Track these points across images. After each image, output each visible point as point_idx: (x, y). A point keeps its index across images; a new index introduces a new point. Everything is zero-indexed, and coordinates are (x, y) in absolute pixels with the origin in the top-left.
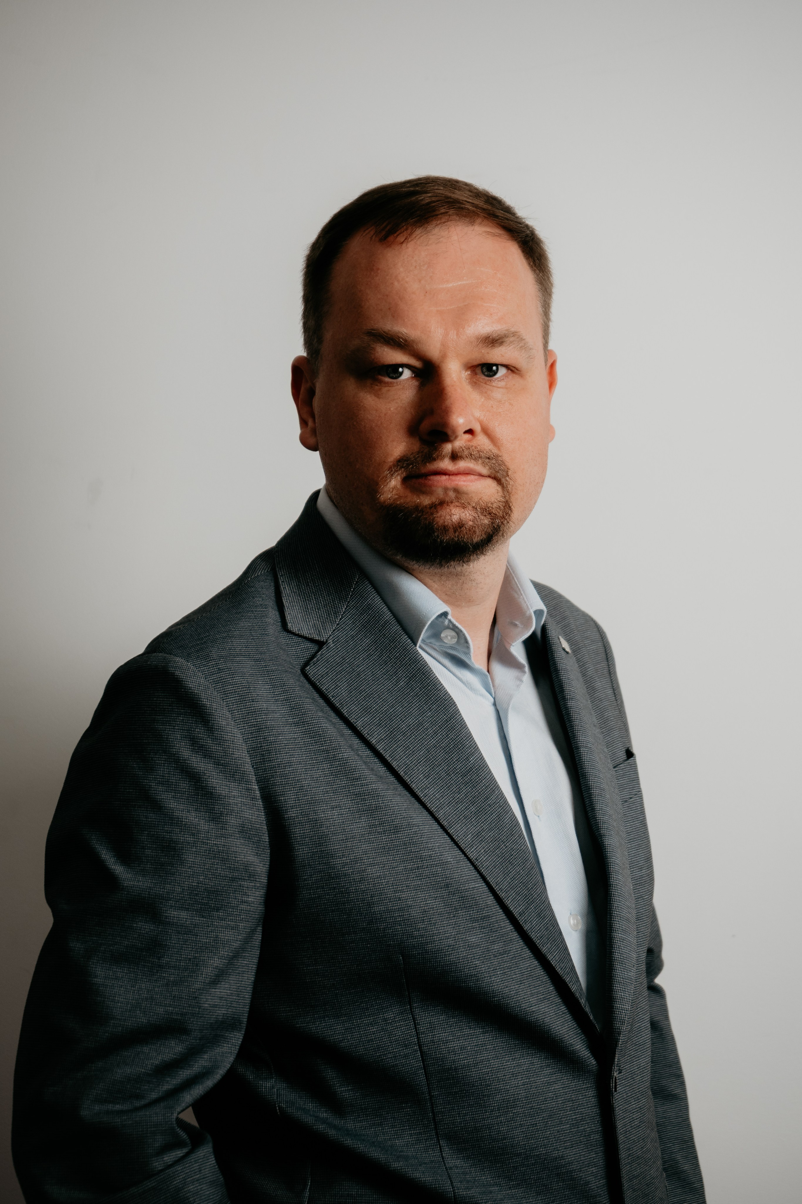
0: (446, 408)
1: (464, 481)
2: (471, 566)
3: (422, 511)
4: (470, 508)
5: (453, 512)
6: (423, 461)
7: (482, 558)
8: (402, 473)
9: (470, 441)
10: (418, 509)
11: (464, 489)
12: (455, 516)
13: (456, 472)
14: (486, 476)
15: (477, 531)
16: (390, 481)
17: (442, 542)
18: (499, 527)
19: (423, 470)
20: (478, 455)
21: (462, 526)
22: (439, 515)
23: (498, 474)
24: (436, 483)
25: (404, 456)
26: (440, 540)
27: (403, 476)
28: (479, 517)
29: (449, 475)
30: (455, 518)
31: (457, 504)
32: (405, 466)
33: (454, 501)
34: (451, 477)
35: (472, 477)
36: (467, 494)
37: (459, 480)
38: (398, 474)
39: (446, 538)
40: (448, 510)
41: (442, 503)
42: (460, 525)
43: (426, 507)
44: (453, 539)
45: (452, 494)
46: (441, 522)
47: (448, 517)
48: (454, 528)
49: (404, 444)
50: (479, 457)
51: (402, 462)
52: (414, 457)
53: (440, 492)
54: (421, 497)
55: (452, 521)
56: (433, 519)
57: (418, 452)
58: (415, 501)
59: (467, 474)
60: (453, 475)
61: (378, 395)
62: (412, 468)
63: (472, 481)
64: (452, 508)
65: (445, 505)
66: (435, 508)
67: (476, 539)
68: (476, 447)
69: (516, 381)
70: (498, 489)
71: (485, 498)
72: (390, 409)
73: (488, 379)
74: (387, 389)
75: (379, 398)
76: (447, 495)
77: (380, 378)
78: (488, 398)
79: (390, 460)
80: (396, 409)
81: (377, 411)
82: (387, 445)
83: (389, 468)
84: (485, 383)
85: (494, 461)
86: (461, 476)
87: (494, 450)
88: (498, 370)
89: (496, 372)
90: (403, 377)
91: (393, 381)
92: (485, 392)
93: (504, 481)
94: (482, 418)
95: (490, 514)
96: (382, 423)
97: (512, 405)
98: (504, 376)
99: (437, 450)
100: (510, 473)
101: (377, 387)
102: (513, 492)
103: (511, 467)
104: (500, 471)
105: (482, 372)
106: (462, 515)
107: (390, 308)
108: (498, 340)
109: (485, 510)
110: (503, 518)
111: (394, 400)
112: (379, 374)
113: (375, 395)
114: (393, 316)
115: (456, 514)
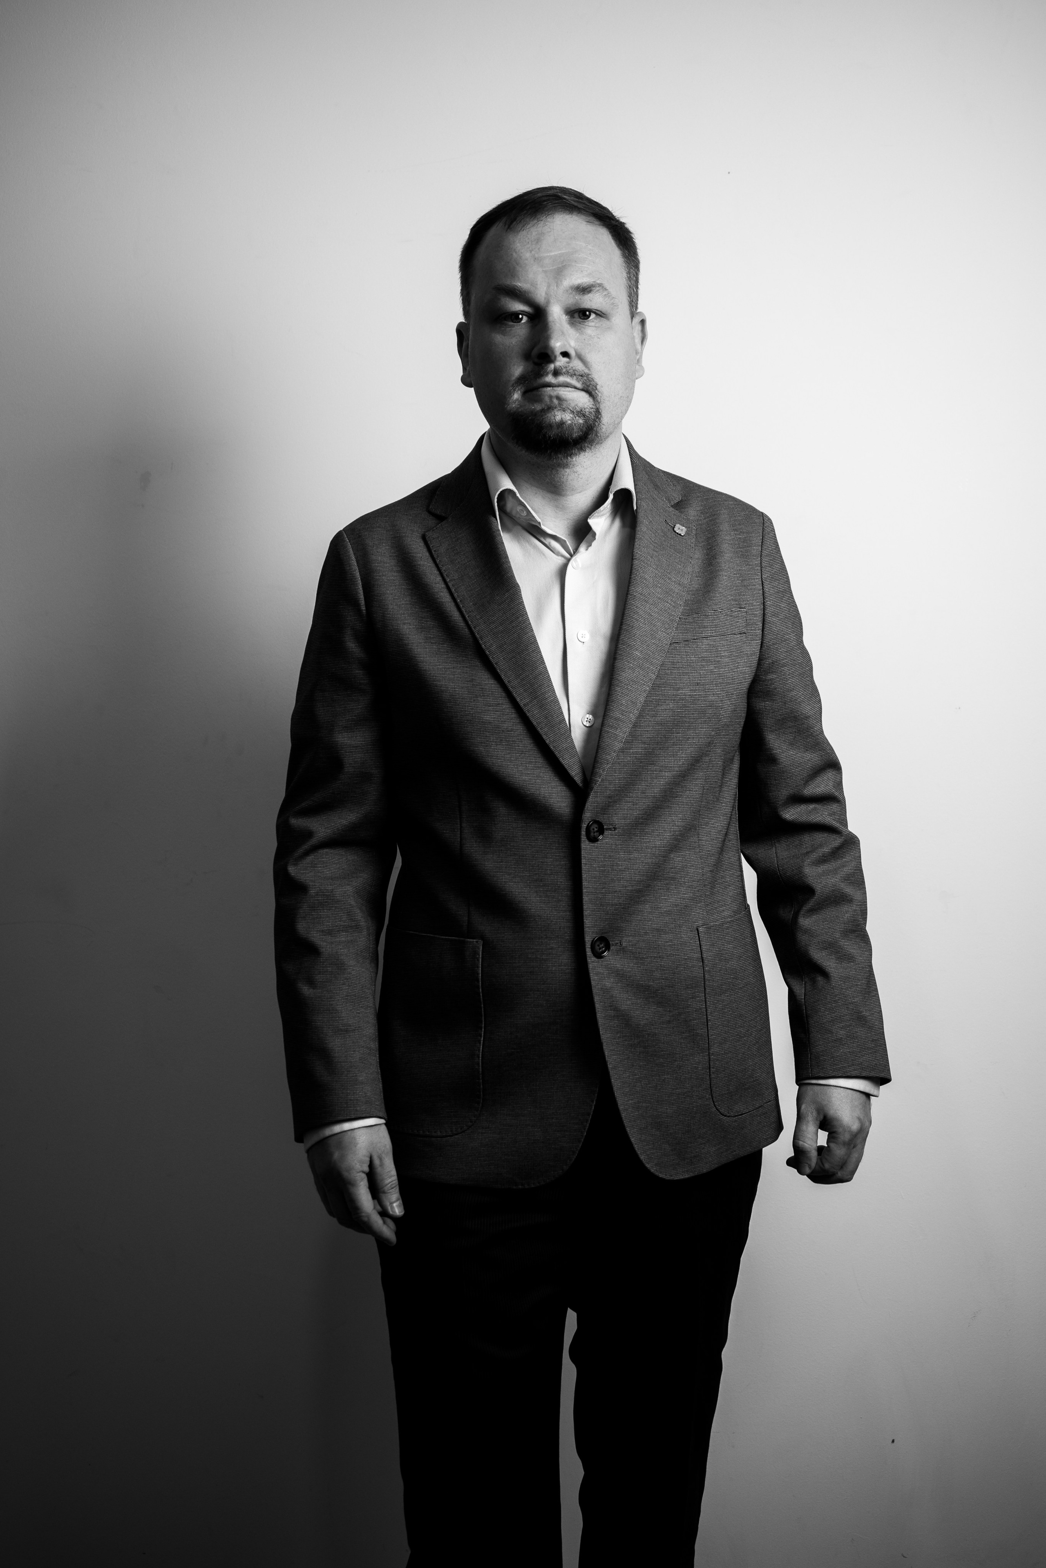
0: (547, 336)
1: (564, 391)
3: (535, 415)
4: (569, 411)
5: (556, 414)
6: (535, 378)
7: (582, 454)
8: (521, 388)
9: (568, 363)
10: (532, 414)
11: (564, 396)
12: (558, 417)
13: (557, 385)
14: (582, 389)
15: (576, 430)
16: (514, 394)
17: (550, 437)
18: (592, 426)
19: (535, 385)
20: (573, 373)
21: (564, 425)
22: (546, 416)
23: (590, 388)
24: (543, 393)
25: (522, 375)
26: (548, 436)
27: (522, 390)
28: (576, 419)
29: (553, 387)
30: (559, 419)
31: (559, 409)
32: (524, 383)
33: (557, 406)
34: (556, 388)
35: (570, 389)
36: (566, 401)
37: (560, 390)
38: (519, 390)
39: (554, 435)
40: (553, 413)
41: (550, 408)
42: (562, 423)
43: (538, 411)
44: (558, 435)
45: (556, 401)
46: (549, 422)
47: (553, 418)
48: (557, 426)
49: (522, 367)
50: (575, 375)
51: (522, 380)
52: (529, 376)
53: (547, 399)
54: (535, 405)
55: (555, 420)
56: (544, 420)
57: (531, 371)
58: (531, 408)
59: (567, 386)
60: (555, 387)
61: (504, 333)
62: (528, 383)
63: (569, 391)
64: (555, 410)
65: (552, 410)
66: (544, 412)
67: (575, 435)
68: (572, 367)
69: (603, 322)
70: (590, 399)
71: (580, 405)
72: (512, 343)
73: (583, 321)
74: (510, 329)
75: (504, 336)
76: (552, 401)
77: (506, 322)
78: (582, 333)
79: (514, 378)
80: (516, 343)
81: (503, 345)
82: (510, 368)
83: (513, 384)
84: (580, 323)
85: (585, 378)
86: (561, 388)
87: (586, 371)
88: (590, 315)
89: (589, 317)
90: (523, 322)
91: (515, 324)
92: (580, 329)
93: (593, 393)
94: (577, 347)
95: (584, 416)
96: (506, 353)
97: (599, 338)
98: (594, 318)
99: (543, 368)
100: (598, 387)
101: (503, 328)
102: (602, 402)
103: (599, 383)
104: (591, 386)
105: (579, 316)
106: (563, 416)
107: (510, 271)
108: (587, 289)
109: (581, 413)
110: (595, 420)
111: (515, 336)
112: (505, 320)
113: (502, 334)
114: (512, 276)
115: (559, 416)
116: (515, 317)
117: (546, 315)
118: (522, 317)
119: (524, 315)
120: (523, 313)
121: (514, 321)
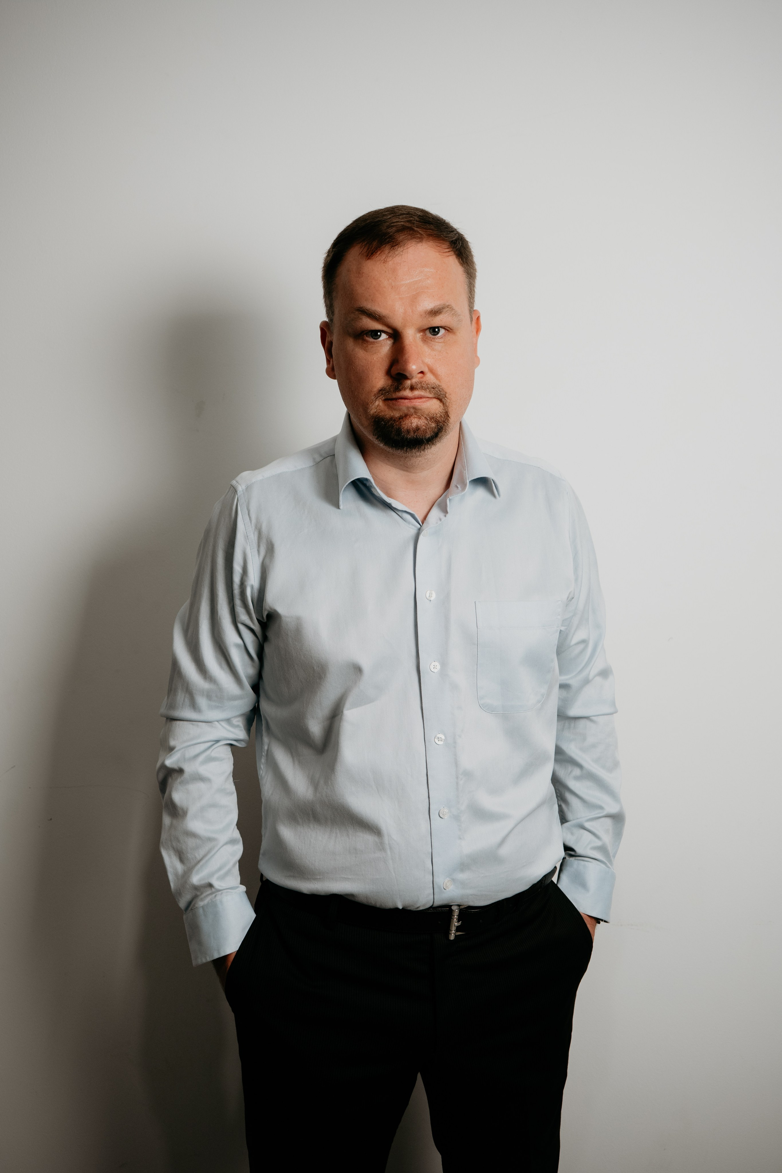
0: (406, 359)
1: (419, 402)
2: (426, 452)
3: (394, 420)
4: (423, 418)
5: (413, 421)
6: (394, 391)
7: (433, 447)
8: (382, 398)
9: (421, 378)
10: (392, 418)
11: (419, 407)
13: (414, 397)
14: (434, 398)
15: (428, 431)
16: (375, 402)
17: (407, 438)
18: (442, 428)
19: (394, 396)
20: (426, 386)
21: (419, 429)
22: (404, 423)
23: (441, 397)
24: (402, 404)
25: (383, 387)
26: (406, 438)
27: (383, 399)
28: (428, 423)
29: (410, 399)
30: (414, 425)
31: (415, 416)
32: (384, 393)
33: (413, 414)
35: (424, 399)
36: (421, 410)
37: (416, 402)
38: (380, 398)
39: (409, 437)
40: (410, 420)
41: (406, 416)
42: (418, 429)
43: (397, 417)
44: (414, 436)
45: (412, 410)
46: (406, 427)
47: (410, 424)
48: (414, 430)
49: (383, 380)
50: (428, 388)
51: (382, 391)
52: (389, 388)
53: (404, 410)
54: (394, 412)
55: (412, 426)
56: (401, 426)
57: (391, 385)
58: (391, 415)
59: (421, 398)
60: (412, 399)
61: (366, 350)
62: (388, 394)
63: (424, 402)
64: (412, 418)
65: (408, 417)
66: (402, 418)
67: (428, 436)
68: (426, 382)
69: (450, 337)
70: (440, 404)
71: (433, 411)
72: (373, 359)
73: (434, 337)
74: (371, 346)
75: (367, 352)
76: (409, 411)
77: (367, 339)
78: (433, 350)
79: (375, 390)
80: (377, 359)
81: (366, 360)
82: (372, 381)
83: (375, 394)
84: (431, 340)
85: (437, 390)
86: (417, 399)
87: (437, 383)
88: (439, 330)
89: (438, 333)
90: (381, 339)
91: (376, 341)
92: (431, 347)
93: (443, 400)
94: (429, 363)
95: (436, 421)
96: (369, 367)
97: (447, 352)
98: (444, 335)
99: (401, 384)
100: (447, 396)
101: (365, 345)
102: (450, 406)
103: (448, 391)
104: (441, 395)
105: (430, 332)
106: (419, 423)
107: (370, 296)
108: (437, 312)
109: (433, 419)
110: (444, 421)
111: (376, 353)
112: (366, 336)
113: (364, 350)
114: (372, 300)
115: (414, 422)
116: (375, 334)
117: (403, 337)
118: (381, 334)
119: (383, 332)
120: (381, 331)
121: (374, 337)
